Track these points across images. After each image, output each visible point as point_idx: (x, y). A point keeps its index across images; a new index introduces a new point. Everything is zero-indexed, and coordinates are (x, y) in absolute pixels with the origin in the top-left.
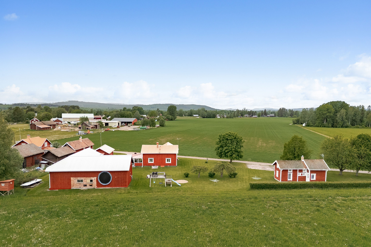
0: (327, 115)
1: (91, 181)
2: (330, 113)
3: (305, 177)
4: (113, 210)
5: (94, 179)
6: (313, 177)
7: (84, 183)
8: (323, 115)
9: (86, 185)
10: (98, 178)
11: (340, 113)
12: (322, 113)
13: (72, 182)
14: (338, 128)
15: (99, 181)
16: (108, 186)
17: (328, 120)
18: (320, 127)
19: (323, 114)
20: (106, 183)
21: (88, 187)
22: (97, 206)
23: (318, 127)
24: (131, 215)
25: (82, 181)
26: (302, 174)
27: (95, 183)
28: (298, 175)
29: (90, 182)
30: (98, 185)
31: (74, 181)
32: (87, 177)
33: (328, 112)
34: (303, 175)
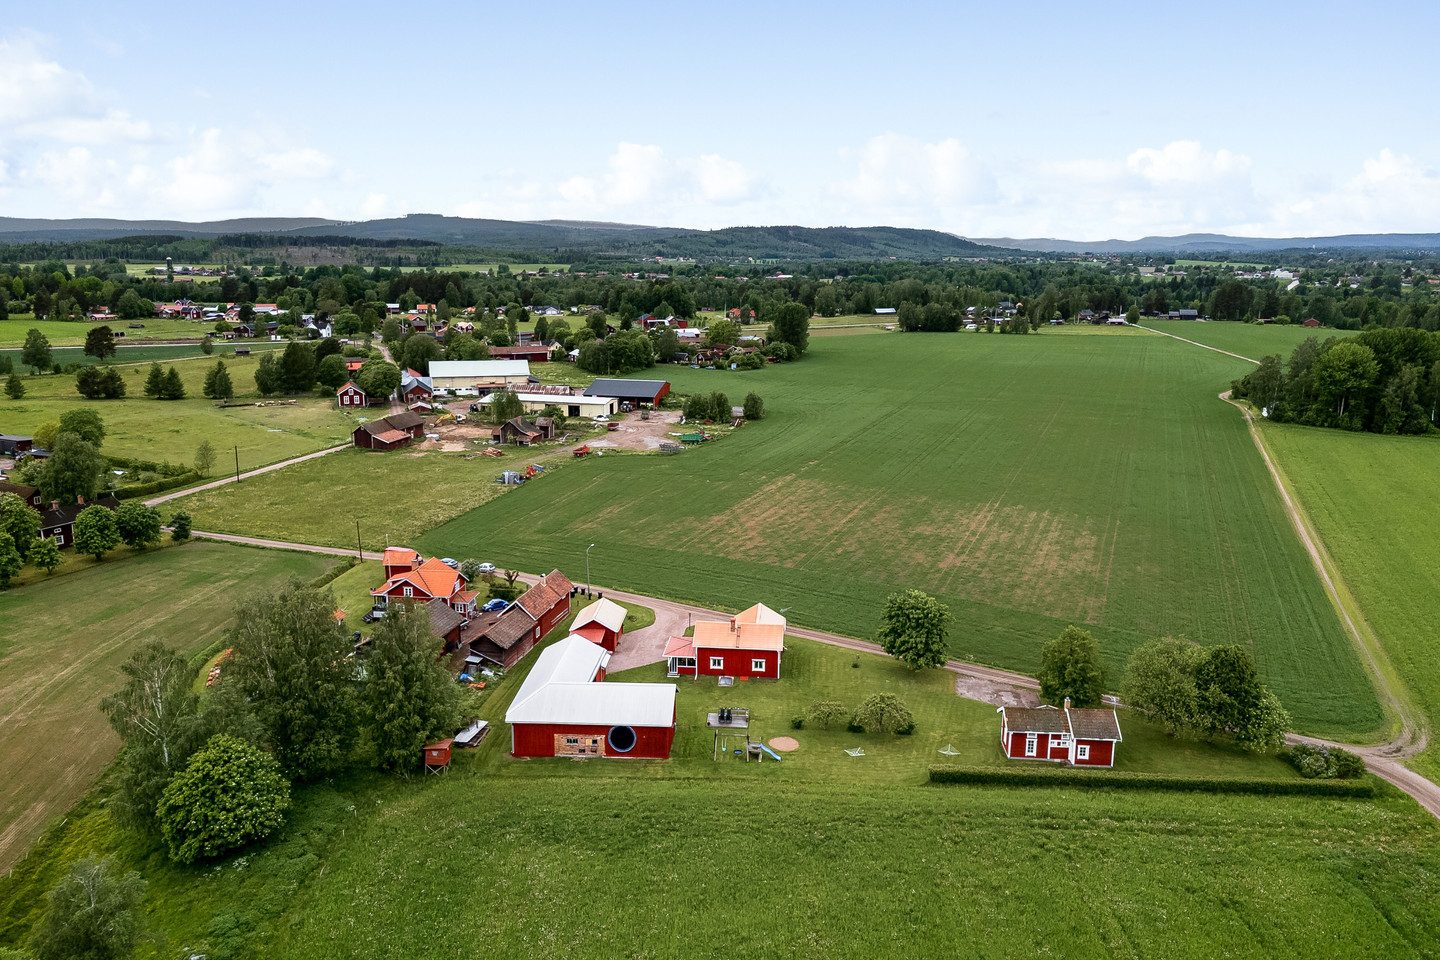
0: (1350, 384)
1: (595, 742)
2: (1362, 376)
3: (1068, 749)
4: (650, 831)
5: (601, 738)
6: (1083, 752)
7: (580, 745)
8: (1335, 385)
9: (584, 751)
10: (609, 737)
11: (1397, 380)
12: (1330, 376)
13: (556, 742)
14: (1386, 433)
15: (610, 740)
16: (628, 754)
17: (1352, 402)
18: (1322, 426)
19: (1335, 383)
20: (624, 748)
21: (589, 755)
22: (616, 816)
23: (1314, 425)
24: (681, 847)
25: (576, 741)
26: (1059, 744)
27: (601, 745)
28: (1050, 746)
29: (591, 744)
30: (609, 751)
31: (560, 740)
32: (586, 733)
33: (1354, 375)
34: (1061, 746)
